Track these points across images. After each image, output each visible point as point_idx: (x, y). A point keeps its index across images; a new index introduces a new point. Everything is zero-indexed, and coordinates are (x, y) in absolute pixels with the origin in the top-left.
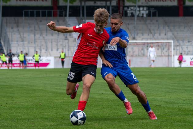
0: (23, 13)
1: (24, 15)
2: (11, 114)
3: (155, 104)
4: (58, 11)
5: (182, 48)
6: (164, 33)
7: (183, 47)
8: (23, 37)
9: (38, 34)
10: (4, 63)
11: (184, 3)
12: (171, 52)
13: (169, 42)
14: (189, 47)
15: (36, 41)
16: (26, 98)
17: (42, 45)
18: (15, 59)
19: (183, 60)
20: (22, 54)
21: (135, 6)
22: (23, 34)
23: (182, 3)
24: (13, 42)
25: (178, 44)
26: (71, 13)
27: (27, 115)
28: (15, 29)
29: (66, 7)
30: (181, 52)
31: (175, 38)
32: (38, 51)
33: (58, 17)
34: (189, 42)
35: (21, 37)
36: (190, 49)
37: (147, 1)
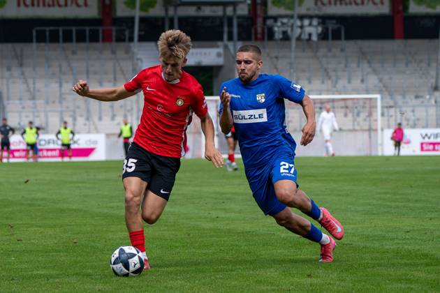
0: (34, 33)
1: (34, 39)
2: (7, 266)
4: (114, 28)
5: (401, 112)
6: (360, 78)
7: (404, 109)
8: (34, 88)
9: (67, 82)
11: (406, 8)
12: (376, 120)
13: (371, 99)
14: (416, 109)
15: (64, 99)
16: (42, 230)
17: (78, 107)
18: (15, 140)
19: (405, 140)
20: (31, 128)
21: (292, 17)
22: (34, 83)
23: (401, 8)
24: (11, 102)
25: (392, 103)
26: (143, 33)
27: (44, 268)
28: (16, 72)
29: (132, 19)
30: (399, 121)
31: (385, 89)
32: (69, 120)
33: (114, 44)
34: (417, 97)
35: (29, 90)
36: (421, 113)
37: (319, 3)
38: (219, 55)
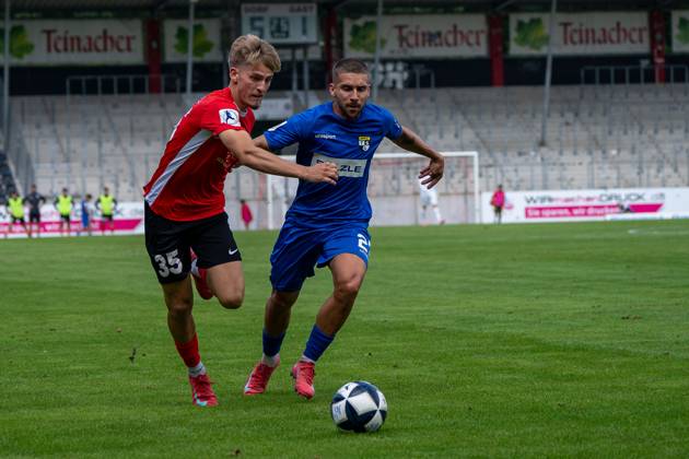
0: (68, 83)
1: (68, 90)
2: (39, 361)
3: (431, 324)
4: (163, 77)
5: (502, 171)
6: (454, 132)
7: (505, 168)
8: (69, 149)
9: (108, 141)
10: (18, 221)
11: (506, 49)
12: (473, 182)
13: (466, 157)
14: (520, 168)
15: (104, 161)
16: (79, 317)
17: (122, 171)
18: (47, 211)
19: (506, 205)
20: (65, 196)
21: (372, 61)
22: (68, 143)
23: (500, 49)
24: (41, 165)
25: (491, 161)
26: (196, 82)
27: (83, 362)
28: (46, 129)
29: (183, 66)
30: (499, 182)
31: (483, 145)
32: (111, 186)
33: (163, 95)
34: (520, 154)
35: (62, 151)
36: (525, 173)
37: (405, 44)
38: (287, 107)
